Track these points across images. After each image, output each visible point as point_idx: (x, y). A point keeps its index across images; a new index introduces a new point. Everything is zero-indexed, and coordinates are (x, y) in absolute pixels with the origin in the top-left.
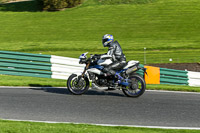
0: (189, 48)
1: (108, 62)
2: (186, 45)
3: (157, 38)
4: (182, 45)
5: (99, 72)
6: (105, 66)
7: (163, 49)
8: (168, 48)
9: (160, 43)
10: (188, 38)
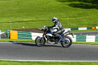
0: (32, 21)
1: (56, 30)
2: (31, 20)
3: (17, 17)
4: (29, 20)
5: (51, 35)
6: (54, 32)
7: (20, 22)
8: (22, 22)
9: (18, 19)
10: (32, 16)
